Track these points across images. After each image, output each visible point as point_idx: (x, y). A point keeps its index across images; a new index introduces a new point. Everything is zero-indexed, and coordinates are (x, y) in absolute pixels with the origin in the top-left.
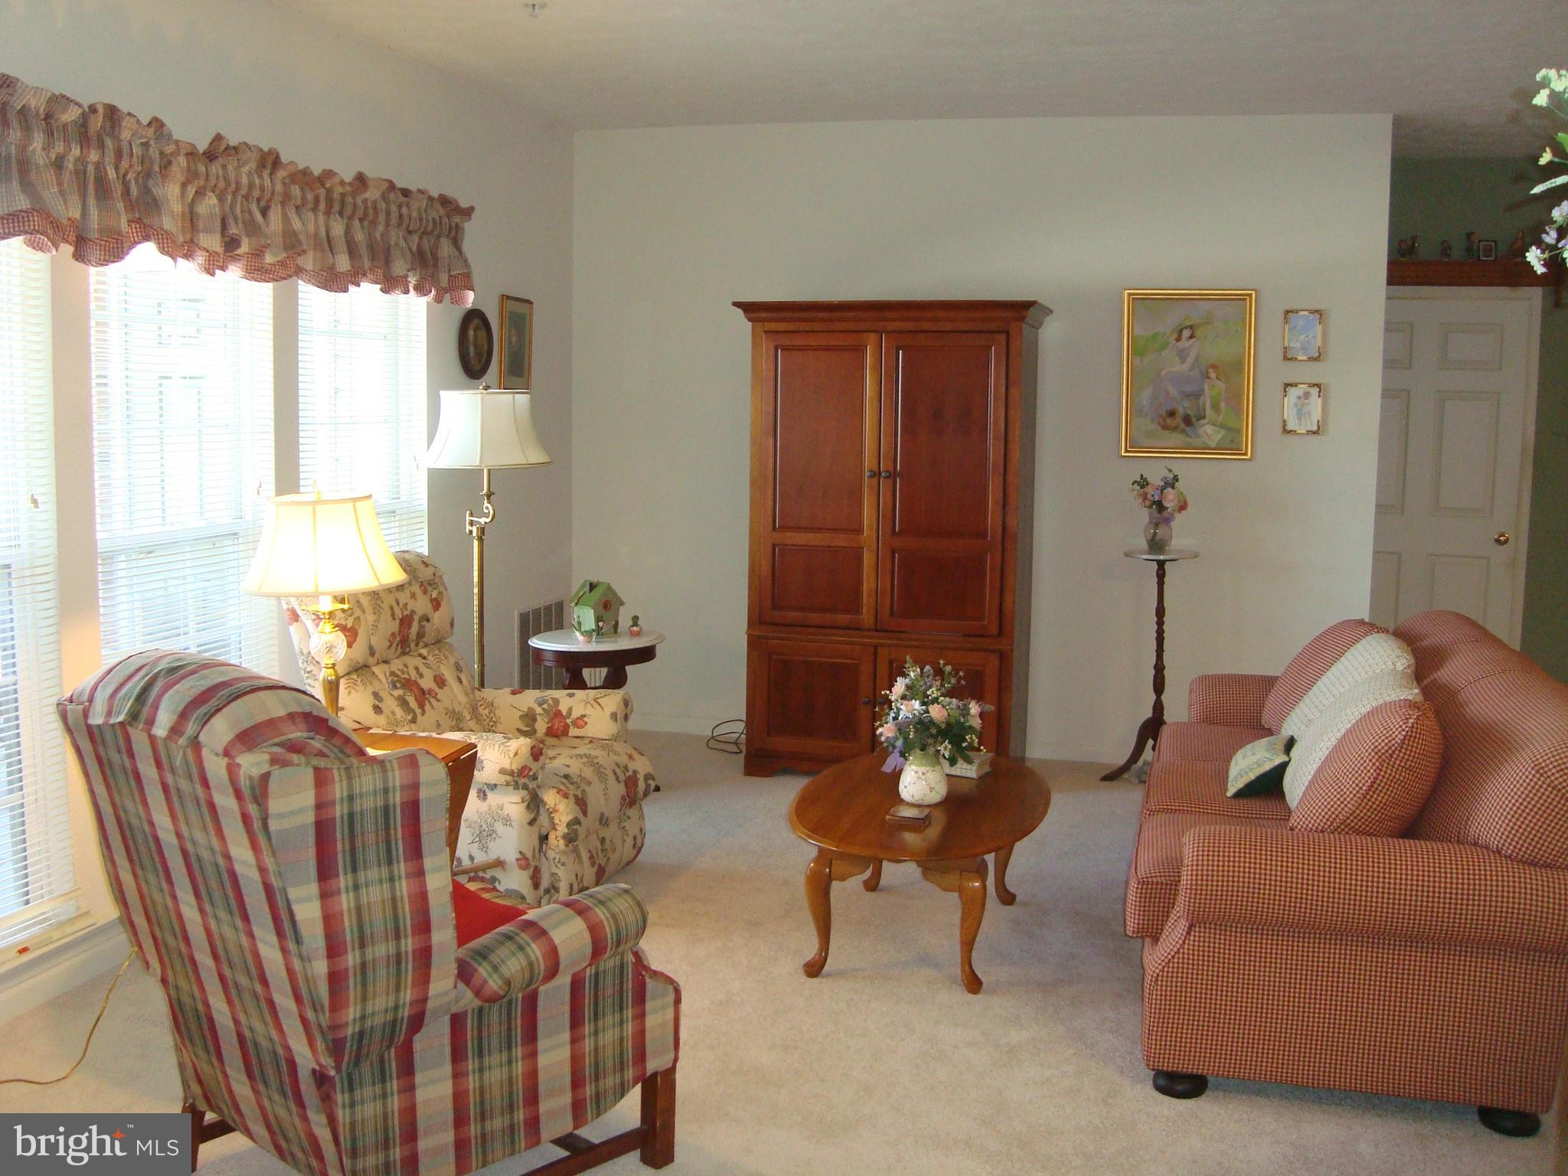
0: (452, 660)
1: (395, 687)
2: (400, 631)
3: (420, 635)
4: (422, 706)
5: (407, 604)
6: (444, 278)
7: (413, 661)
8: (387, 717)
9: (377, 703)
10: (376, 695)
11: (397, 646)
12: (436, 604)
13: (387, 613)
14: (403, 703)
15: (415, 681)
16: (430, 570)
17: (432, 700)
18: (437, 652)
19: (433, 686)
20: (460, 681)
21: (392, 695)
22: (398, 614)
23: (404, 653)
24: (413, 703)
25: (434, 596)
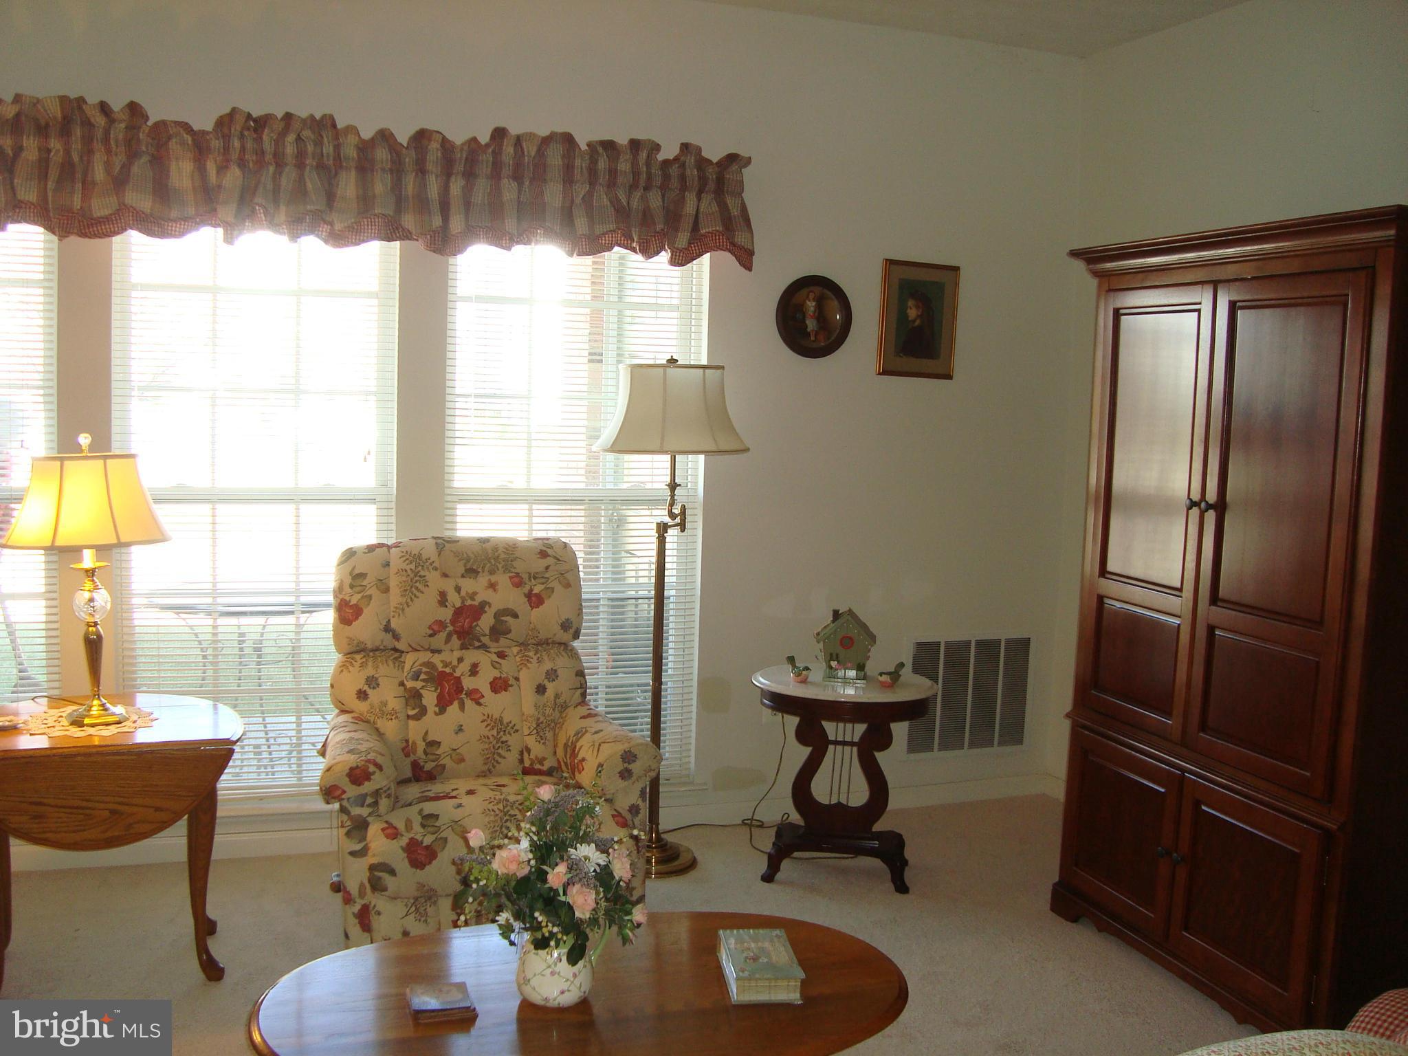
0: (548, 665)
1: (416, 677)
2: (453, 622)
3: (498, 631)
4: (443, 705)
5: (475, 593)
6: (682, 239)
7: (472, 656)
8: (372, 706)
9: (366, 688)
10: (372, 682)
11: (449, 636)
12: (535, 600)
13: (430, 596)
14: (414, 697)
15: (458, 680)
16: (549, 561)
17: (468, 703)
18: (531, 654)
19: (485, 689)
20: (541, 689)
21: (402, 684)
22: (454, 600)
23: (463, 647)
24: (430, 698)
25: (536, 591)
